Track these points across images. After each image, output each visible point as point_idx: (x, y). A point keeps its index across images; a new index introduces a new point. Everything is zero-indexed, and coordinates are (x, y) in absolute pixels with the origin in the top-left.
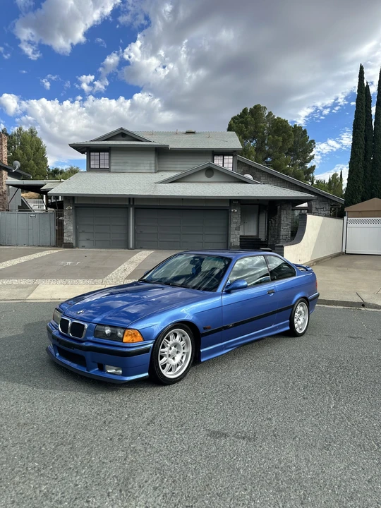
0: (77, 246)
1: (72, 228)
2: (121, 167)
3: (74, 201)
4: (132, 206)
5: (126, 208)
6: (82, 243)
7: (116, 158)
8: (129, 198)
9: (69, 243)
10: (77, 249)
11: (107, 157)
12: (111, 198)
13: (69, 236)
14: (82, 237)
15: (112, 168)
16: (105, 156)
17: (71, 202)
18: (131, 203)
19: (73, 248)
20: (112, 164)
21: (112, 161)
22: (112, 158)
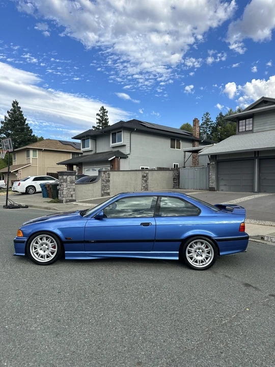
0: (218, 190)
1: (214, 177)
2: (262, 128)
3: (216, 158)
4: (257, 158)
5: (252, 159)
6: (221, 188)
7: (258, 121)
8: (255, 152)
9: (213, 188)
10: (218, 192)
11: (251, 122)
12: (241, 153)
13: (213, 183)
14: (222, 183)
15: (255, 129)
16: (250, 121)
17: (215, 158)
18: (257, 156)
19: (215, 191)
20: (255, 126)
21: (255, 124)
22: (255, 122)
